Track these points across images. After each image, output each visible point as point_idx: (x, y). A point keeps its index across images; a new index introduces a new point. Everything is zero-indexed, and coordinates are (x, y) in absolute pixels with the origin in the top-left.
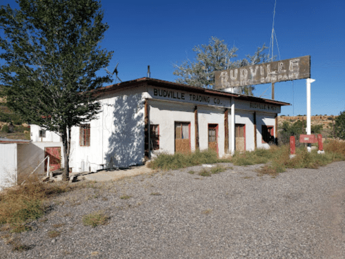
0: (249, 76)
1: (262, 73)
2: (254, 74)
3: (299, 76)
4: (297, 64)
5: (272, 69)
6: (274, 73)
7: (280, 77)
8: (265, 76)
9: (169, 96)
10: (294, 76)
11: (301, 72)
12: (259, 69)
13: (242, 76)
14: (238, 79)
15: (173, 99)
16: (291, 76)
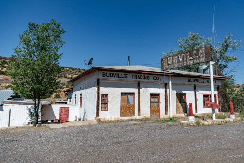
0: (178, 61)
1: (185, 59)
2: (181, 60)
3: (205, 60)
4: (204, 52)
5: (191, 56)
6: (191, 58)
7: (195, 61)
8: (187, 61)
9: (114, 77)
10: (203, 60)
11: (206, 57)
12: (183, 56)
13: (174, 61)
14: (173, 63)
15: (118, 78)
16: (201, 60)
